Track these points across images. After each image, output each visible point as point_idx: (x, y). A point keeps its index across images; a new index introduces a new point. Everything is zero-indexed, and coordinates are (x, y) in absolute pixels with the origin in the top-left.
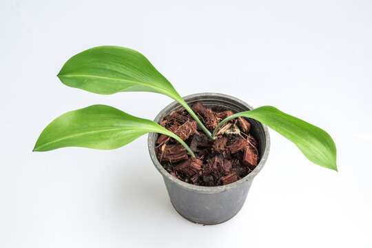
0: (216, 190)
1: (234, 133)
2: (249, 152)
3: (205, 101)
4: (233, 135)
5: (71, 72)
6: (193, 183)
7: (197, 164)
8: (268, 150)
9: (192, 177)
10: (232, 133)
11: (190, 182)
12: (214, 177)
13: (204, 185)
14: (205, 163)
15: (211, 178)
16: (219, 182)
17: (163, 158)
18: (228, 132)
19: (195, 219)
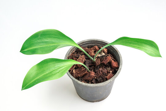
0: (106, 83)
1: (102, 55)
2: (113, 61)
3: (83, 45)
4: (102, 56)
5: (26, 48)
6: (93, 83)
7: (93, 74)
8: (121, 58)
9: (92, 80)
10: (101, 55)
11: (92, 83)
12: (102, 78)
13: (99, 83)
14: (95, 72)
15: (101, 78)
16: (105, 79)
17: (76, 76)
18: (99, 55)
19: (94, 100)
